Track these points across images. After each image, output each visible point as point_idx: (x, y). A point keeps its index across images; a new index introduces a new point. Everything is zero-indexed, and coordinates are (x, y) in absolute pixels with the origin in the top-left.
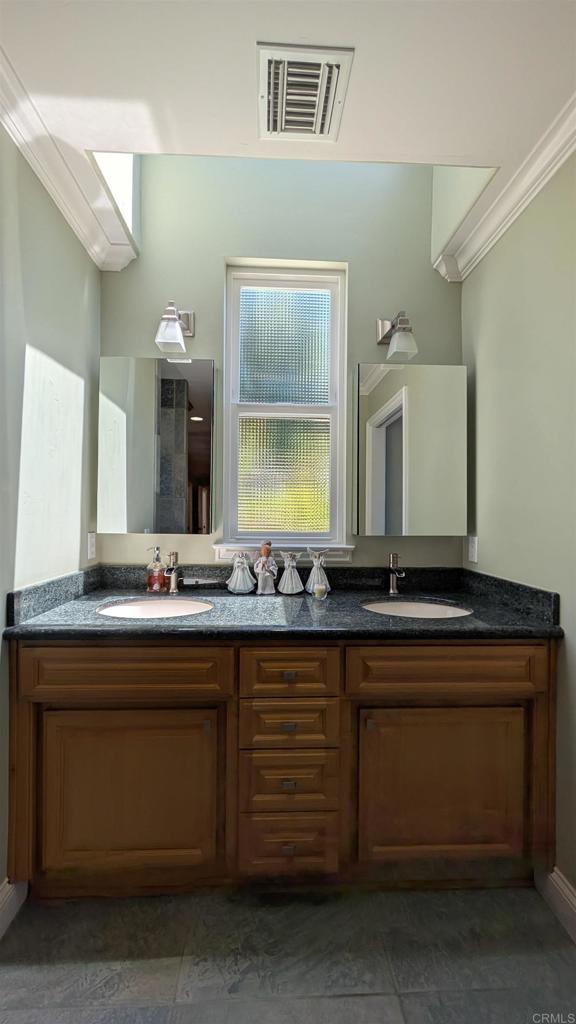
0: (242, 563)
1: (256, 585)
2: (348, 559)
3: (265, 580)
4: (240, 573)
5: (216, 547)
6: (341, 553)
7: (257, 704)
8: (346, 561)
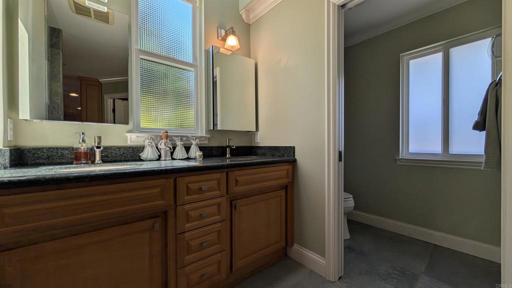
0: (151, 143)
1: (160, 156)
2: (207, 142)
3: (166, 152)
4: (150, 149)
5: (128, 135)
6: (203, 139)
7: (187, 207)
8: (206, 143)
